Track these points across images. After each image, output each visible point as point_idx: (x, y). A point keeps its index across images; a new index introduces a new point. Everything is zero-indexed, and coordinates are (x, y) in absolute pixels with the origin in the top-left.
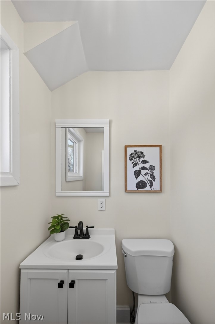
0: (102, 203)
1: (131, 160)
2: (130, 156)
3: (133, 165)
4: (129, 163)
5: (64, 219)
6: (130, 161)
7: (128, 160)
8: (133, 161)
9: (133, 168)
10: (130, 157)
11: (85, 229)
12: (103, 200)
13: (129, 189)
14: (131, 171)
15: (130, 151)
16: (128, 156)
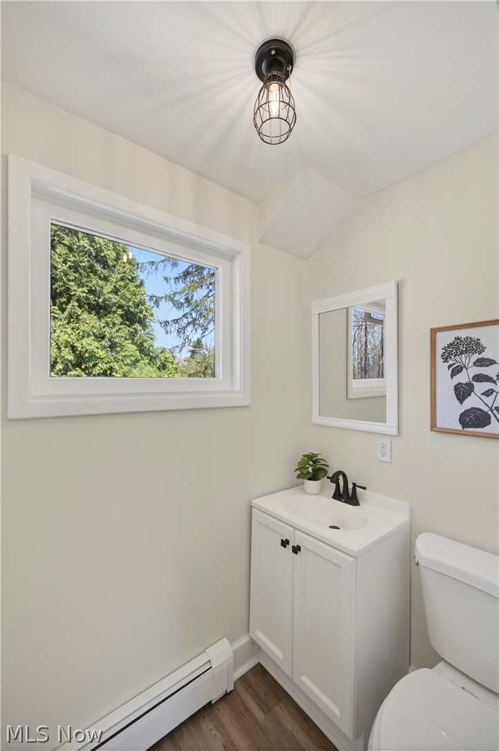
0: (383, 446)
1: (446, 360)
2: (444, 351)
3: (453, 371)
4: (443, 369)
5: (322, 462)
6: (444, 362)
7: (439, 360)
8: (451, 362)
9: (452, 377)
10: (444, 353)
11: (350, 486)
12: (387, 441)
13: (440, 423)
14: (446, 384)
15: (444, 339)
16: (439, 352)
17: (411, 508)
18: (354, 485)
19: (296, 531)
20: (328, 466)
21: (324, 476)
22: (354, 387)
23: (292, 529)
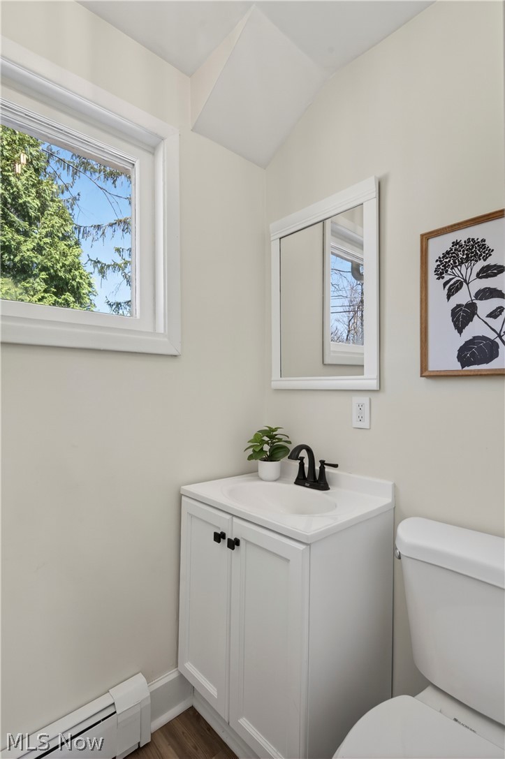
0: (360, 407)
1: (440, 276)
2: (439, 263)
3: (449, 290)
4: (436, 288)
6: (438, 279)
7: (432, 276)
8: (447, 277)
9: (449, 297)
10: (438, 266)
12: (364, 399)
13: (433, 366)
14: (441, 308)
15: (439, 247)
16: (432, 265)
17: (395, 486)
18: (323, 463)
19: (235, 520)
20: (290, 442)
21: (284, 456)
22: (332, 349)
23: (228, 517)
